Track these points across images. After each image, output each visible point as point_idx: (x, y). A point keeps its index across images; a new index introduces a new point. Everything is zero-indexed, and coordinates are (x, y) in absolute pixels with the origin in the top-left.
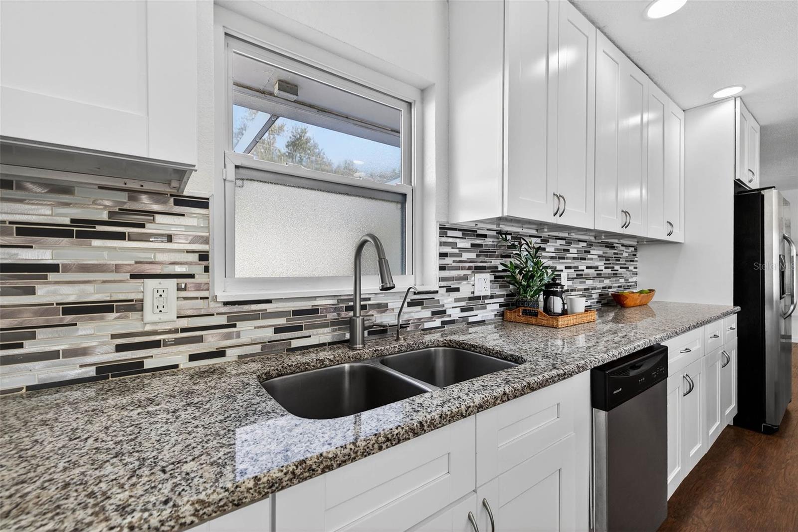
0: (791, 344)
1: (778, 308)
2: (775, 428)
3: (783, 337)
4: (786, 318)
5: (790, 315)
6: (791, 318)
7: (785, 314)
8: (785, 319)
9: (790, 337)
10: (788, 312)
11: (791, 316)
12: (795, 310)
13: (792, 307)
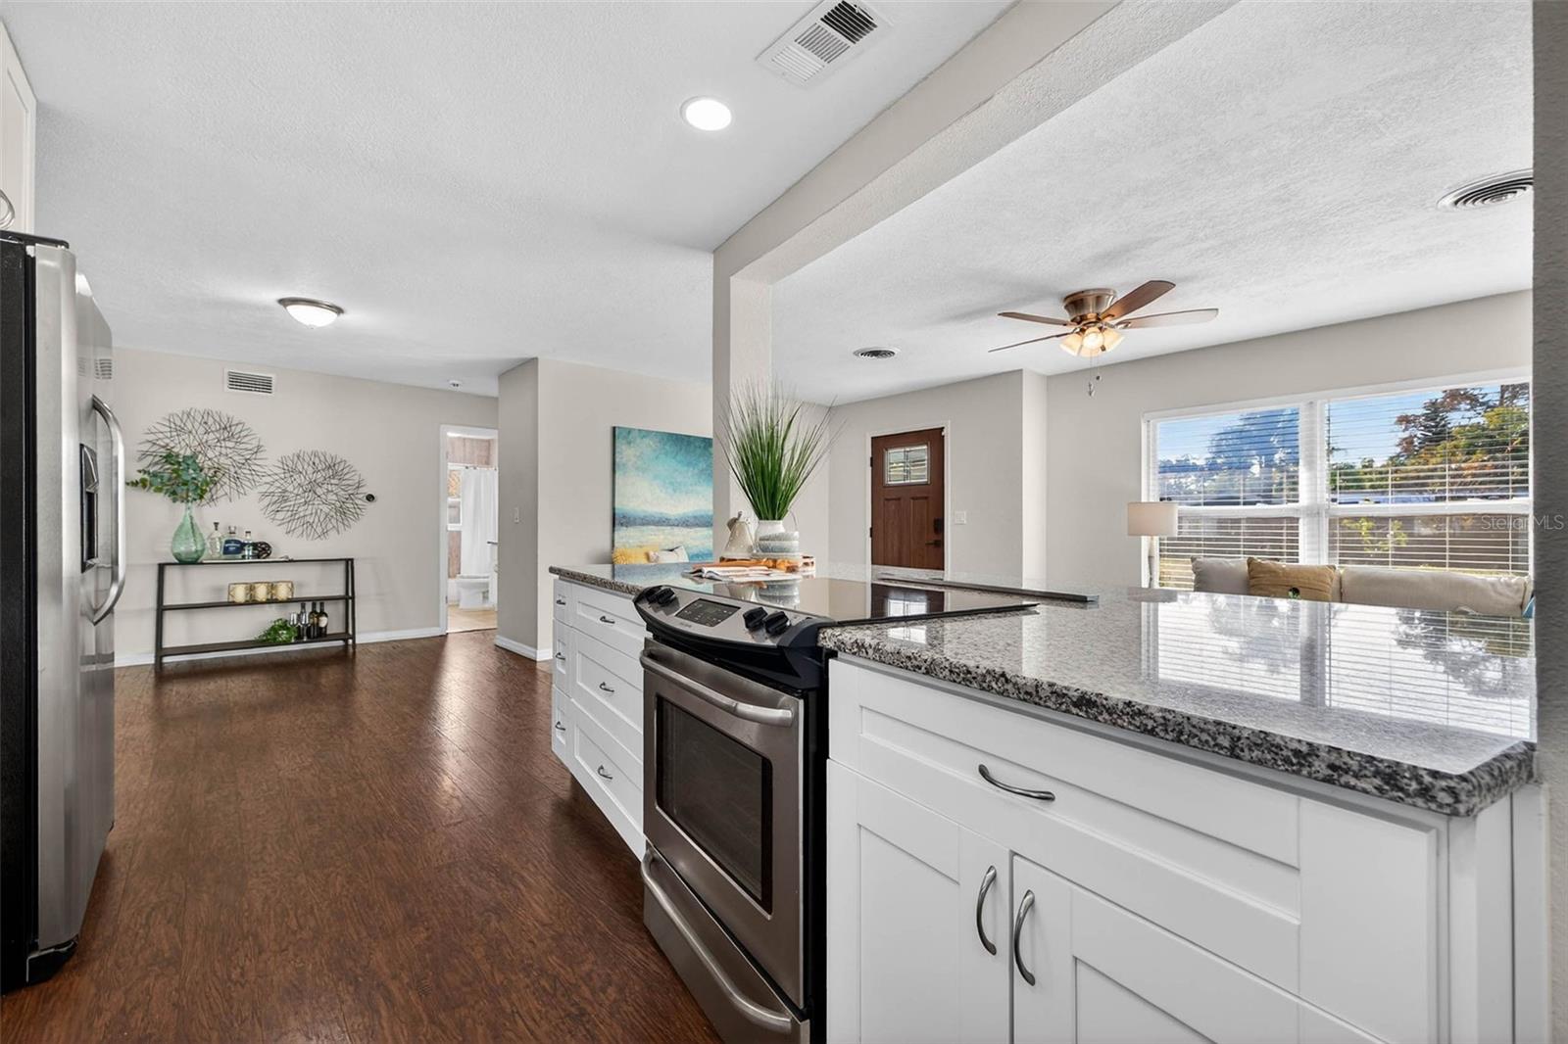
0: (112, 671)
1: (74, 600)
2: (65, 949)
3: (91, 660)
4: (99, 621)
5: (110, 610)
6: (113, 616)
7: (96, 611)
8: (96, 624)
9: (111, 658)
10: (102, 606)
11: (113, 613)
12: (120, 599)
13: (114, 590)
